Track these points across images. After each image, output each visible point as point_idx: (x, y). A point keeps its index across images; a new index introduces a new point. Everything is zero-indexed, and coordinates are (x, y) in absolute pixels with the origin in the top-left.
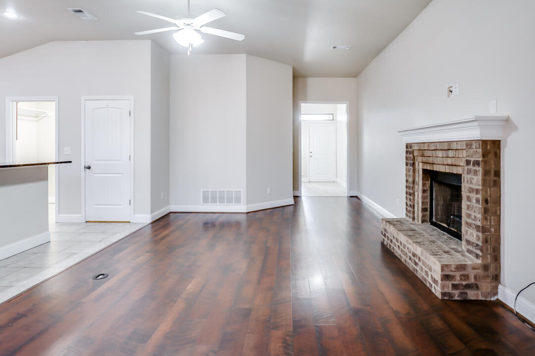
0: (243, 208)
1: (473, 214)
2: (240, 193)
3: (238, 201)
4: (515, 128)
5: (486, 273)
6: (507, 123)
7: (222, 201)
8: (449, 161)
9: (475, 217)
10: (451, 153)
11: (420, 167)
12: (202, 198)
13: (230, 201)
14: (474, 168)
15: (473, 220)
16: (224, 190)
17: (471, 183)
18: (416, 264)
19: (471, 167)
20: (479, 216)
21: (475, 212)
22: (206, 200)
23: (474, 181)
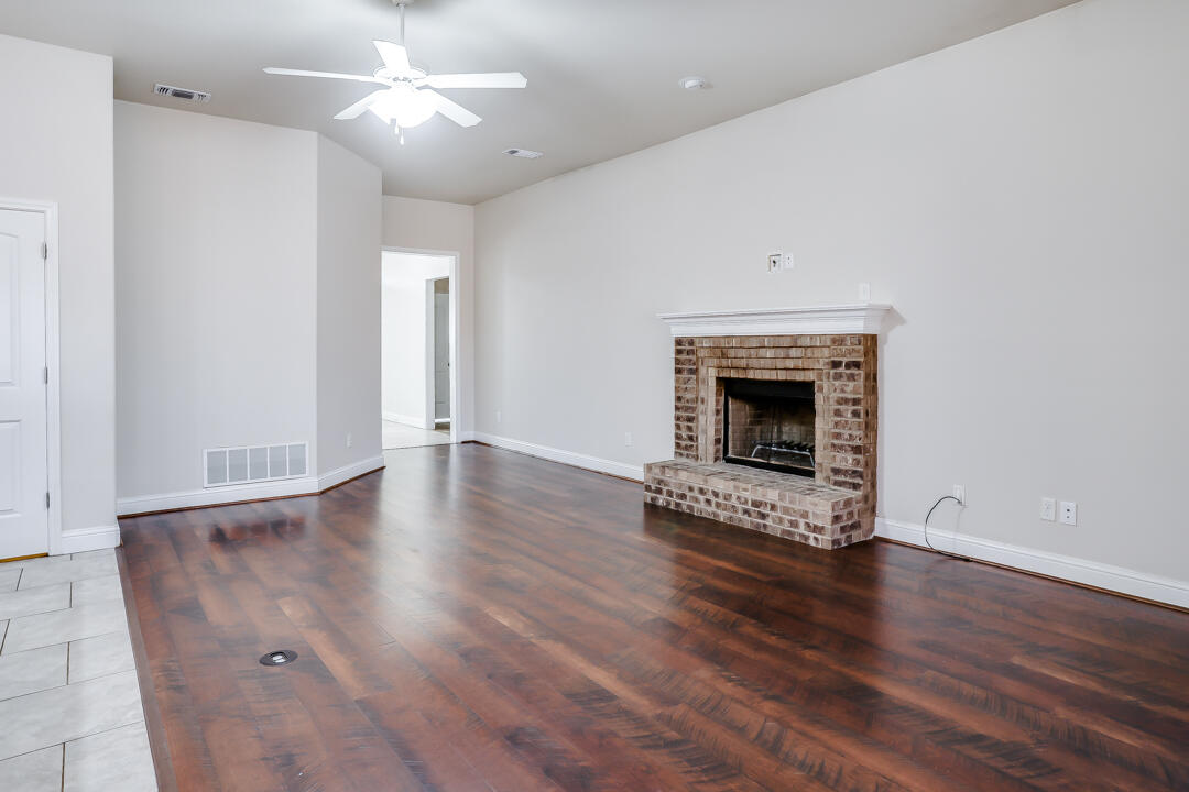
0: (310, 483)
1: (846, 433)
2: (304, 450)
3: (298, 468)
4: (901, 320)
5: (866, 506)
6: (890, 315)
7: (259, 472)
8: (790, 364)
9: (850, 435)
10: (793, 352)
11: (710, 374)
12: (206, 472)
13: (278, 470)
14: (848, 372)
15: (846, 440)
16: (263, 446)
17: (843, 391)
18: (763, 516)
19: (842, 370)
20: (861, 433)
21: (850, 429)
22: (216, 475)
23: (848, 389)
